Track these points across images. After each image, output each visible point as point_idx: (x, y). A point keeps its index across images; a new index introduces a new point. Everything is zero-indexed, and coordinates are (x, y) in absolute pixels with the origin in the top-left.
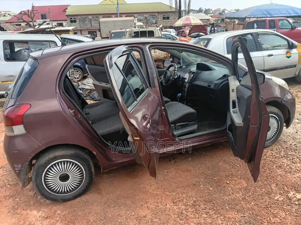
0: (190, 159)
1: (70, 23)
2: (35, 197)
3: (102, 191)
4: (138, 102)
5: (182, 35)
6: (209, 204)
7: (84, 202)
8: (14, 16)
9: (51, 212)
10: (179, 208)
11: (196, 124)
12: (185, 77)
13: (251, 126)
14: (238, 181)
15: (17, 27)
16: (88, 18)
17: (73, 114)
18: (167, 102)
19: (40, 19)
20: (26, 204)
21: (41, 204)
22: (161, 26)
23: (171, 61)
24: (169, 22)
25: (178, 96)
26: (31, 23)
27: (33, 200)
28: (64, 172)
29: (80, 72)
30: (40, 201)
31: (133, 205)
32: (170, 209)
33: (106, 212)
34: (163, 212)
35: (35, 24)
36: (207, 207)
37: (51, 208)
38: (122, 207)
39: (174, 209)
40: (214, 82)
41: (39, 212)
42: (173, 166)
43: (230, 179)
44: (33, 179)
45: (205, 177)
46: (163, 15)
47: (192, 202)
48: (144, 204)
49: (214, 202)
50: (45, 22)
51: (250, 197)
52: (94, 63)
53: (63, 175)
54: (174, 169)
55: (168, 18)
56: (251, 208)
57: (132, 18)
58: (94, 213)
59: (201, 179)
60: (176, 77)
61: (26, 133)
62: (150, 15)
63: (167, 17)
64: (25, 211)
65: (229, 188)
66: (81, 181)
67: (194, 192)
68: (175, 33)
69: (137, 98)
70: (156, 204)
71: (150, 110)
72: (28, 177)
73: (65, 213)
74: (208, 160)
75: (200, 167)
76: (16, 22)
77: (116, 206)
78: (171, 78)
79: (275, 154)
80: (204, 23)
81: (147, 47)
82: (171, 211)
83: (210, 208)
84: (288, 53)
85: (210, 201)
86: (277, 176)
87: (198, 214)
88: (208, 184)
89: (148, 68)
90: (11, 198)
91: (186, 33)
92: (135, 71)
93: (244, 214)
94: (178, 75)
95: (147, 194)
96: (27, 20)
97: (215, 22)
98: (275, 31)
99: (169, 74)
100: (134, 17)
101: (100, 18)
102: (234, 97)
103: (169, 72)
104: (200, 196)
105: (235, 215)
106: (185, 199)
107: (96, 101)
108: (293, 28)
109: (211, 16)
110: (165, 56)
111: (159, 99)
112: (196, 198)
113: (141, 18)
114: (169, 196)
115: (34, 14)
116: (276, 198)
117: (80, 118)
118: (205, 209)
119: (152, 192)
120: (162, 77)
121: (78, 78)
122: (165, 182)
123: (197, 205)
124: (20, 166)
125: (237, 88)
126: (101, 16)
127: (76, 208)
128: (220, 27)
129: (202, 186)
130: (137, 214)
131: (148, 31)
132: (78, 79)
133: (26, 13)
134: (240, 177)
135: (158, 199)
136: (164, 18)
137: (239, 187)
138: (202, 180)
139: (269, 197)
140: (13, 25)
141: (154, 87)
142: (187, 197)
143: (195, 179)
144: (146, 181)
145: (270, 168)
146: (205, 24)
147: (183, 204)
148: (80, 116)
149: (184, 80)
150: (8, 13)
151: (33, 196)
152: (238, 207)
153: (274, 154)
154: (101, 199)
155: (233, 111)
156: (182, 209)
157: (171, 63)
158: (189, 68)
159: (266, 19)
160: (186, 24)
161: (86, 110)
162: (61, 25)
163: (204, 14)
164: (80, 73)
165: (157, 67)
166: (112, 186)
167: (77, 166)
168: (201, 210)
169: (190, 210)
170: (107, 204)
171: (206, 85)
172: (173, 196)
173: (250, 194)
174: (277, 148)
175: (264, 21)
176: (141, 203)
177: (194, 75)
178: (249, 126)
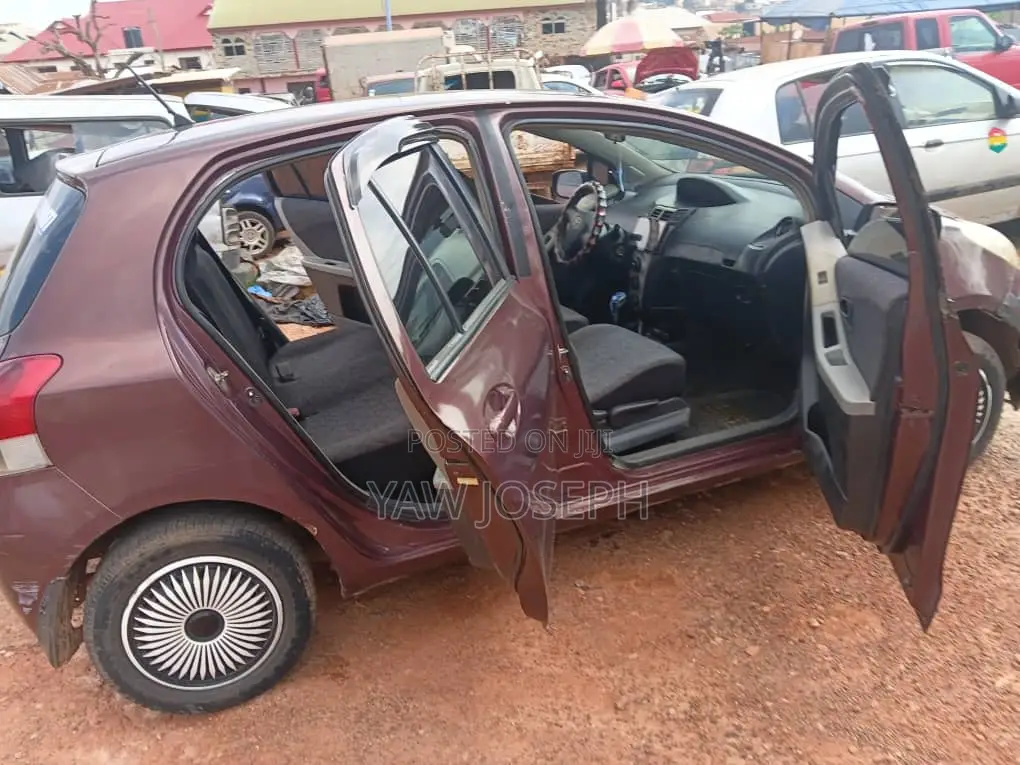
0: (667, 534)
1: (224, 58)
2: (105, 693)
3: (347, 668)
4: (467, 336)
5: (614, 84)
6: (749, 712)
7: (283, 713)
8: (30, 38)
9: (162, 753)
10: (639, 730)
11: (684, 407)
12: (636, 232)
13: (905, 414)
14: (852, 615)
15: (45, 76)
16: (286, 36)
17: (225, 387)
18: (573, 326)
19: (119, 48)
20: (70, 723)
21: (125, 722)
22: (539, 55)
23: (583, 174)
24: (562, 40)
25: (614, 304)
26: (91, 63)
27: (97, 708)
28: (200, 603)
29: (261, 228)
30: (123, 710)
31: (463, 723)
32: (602, 736)
33: (365, 751)
34: (577, 746)
35: (103, 65)
36: (744, 726)
37: (163, 735)
38: (421, 732)
39: (619, 736)
40: (745, 245)
41: (117, 755)
42: (605, 563)
43: (820, 608)
44: (89, 635)
45: (726, 605)
46: (542, 16)
47: (685, 706)
48: (507, 716)
49: (769, 704)
50: (136, 56)
51: (901, 679)
52: (303, 191)
53: (198, 616)
54: (609, 576)
55: (560, 28)
56: (910, 726)
57: (437, 31)
58: (320, 757)
59: (711, 610)
60: (604, 231)
61: (51, 464)
62: (499, 20)
63: (556, 24)
64: (64, 750)
65: (820, 646)
66: (269, 636)
67: (691, 665)
68: (589, 79)
69: (464, 319)
70: (551, 717)
71: (512, 364)
72: (67, 629)
73: (212, 759)
74: (732, 536)
75: (708, 565)
76: (37, 61)
77: (400, 725)
78: (586, 236)
79: (977, 508)
80: (685, 40)
81: (495, 121)
82: (607, 742)
83: (753, 730)
84: (996, 134)
85: (754, 702)
86: (996, 594)
87: (709, 752)
88: (740, 631)
89: (502, 203)
90: (16, 701)
91: (626, 76)
92: (452, 215)
93: (885, 750)
94: (612, 226)
95: (514, 678)
96: (74, 52)
97: (723, 38)
98: (945, 55)
99: (576, 221)
100: (445, 28)
101: (327, 35)
102: (830, 302)
103: (577, 214)
104: (713, 680)
105: (851, 757)
106: (656, 691)
107: (320, 326)
108: (1000, 47)
109: (709, 17)
110: (558, 157)
111: (548, 320)
112: (697, 689)
113: (469, 32)
114: (599, 683)
115: (97, 28)
116: (1000, 683)
117: (253, 402)
118: (734, 735)
119: (531, 668)
120: (553, 234)
121: (256, 247)
122: (579, 626)
123: (704, 718)
124: (35, 590)
125: (839, 268)
126: (329, 29)
127: (253, 739)
128: (744, 54)
129: (719, 640)
130: (480, 757)
131: (495, 74)
132: (257, 252)
133: (72, 28)
134: (856, 600)
135: (557, 696)
136: (547, 29)
137: (858, 642)
138: (717, 614)
139: (976, 680)
140: (28, 70)
141: (528, 272)
142: (665, 684)
143: (689, 613)
144: (508, 623)
145: (967, 564)
146: (689, 43)
147: (650, 715)
148: (251, 394)
149: (631, 243)
150: (9, 29)
151: (96, 690)
152: (859, 724)
153: (975, 507)
154: (343, 699)
155: (827, 355)
156: (650, 735)
157: (584, 182)
158: (647, 201)
159: (906, 19)
160: (622, 46)
161: (280, 365)
162: (193, 64)
163: (684, 12)
164: (263, 229)
165: (533, 198)
166: (382, 648)
167: (250, 579)
168: (720, 737)
169: (677, 737)
170: (368, 720)
171: (716, 258)
172: (610, 685)
173: (902, 667)
174: (985, 483)
175: (899, 25)
176: (495, 714)
177: (672, 224)
178: (898, 413)
